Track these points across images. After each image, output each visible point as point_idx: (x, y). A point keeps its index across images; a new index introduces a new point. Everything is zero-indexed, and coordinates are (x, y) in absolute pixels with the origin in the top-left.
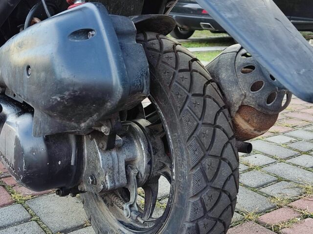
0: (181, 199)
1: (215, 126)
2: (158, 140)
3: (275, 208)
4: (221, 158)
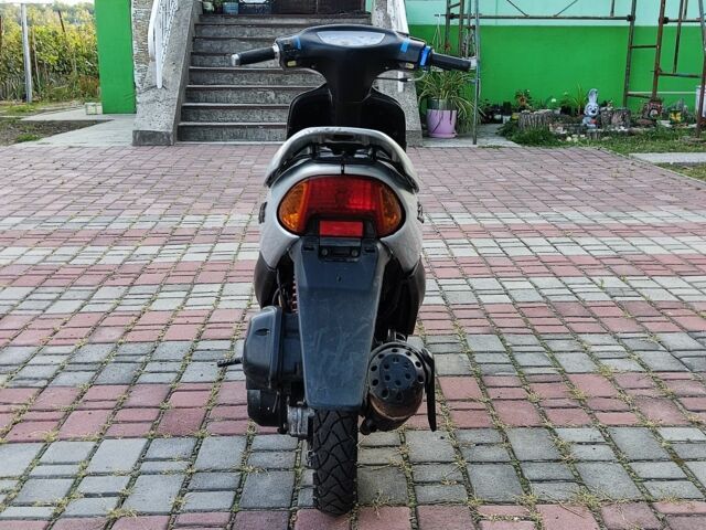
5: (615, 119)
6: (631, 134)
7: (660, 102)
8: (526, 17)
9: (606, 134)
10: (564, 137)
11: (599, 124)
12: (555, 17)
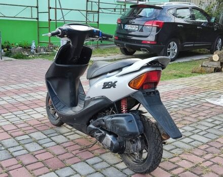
0: (151, 155)
1: (158, 140)
2: (143, 140)
3: (174, 157)
4: (159, 146)
5: (42, 50)
6: (48, 54)
7: (52, 44)
8: (5, 17)
9: (40, 54)
10: (28, 56)
11: (37, 51)
12: (14, 17)
